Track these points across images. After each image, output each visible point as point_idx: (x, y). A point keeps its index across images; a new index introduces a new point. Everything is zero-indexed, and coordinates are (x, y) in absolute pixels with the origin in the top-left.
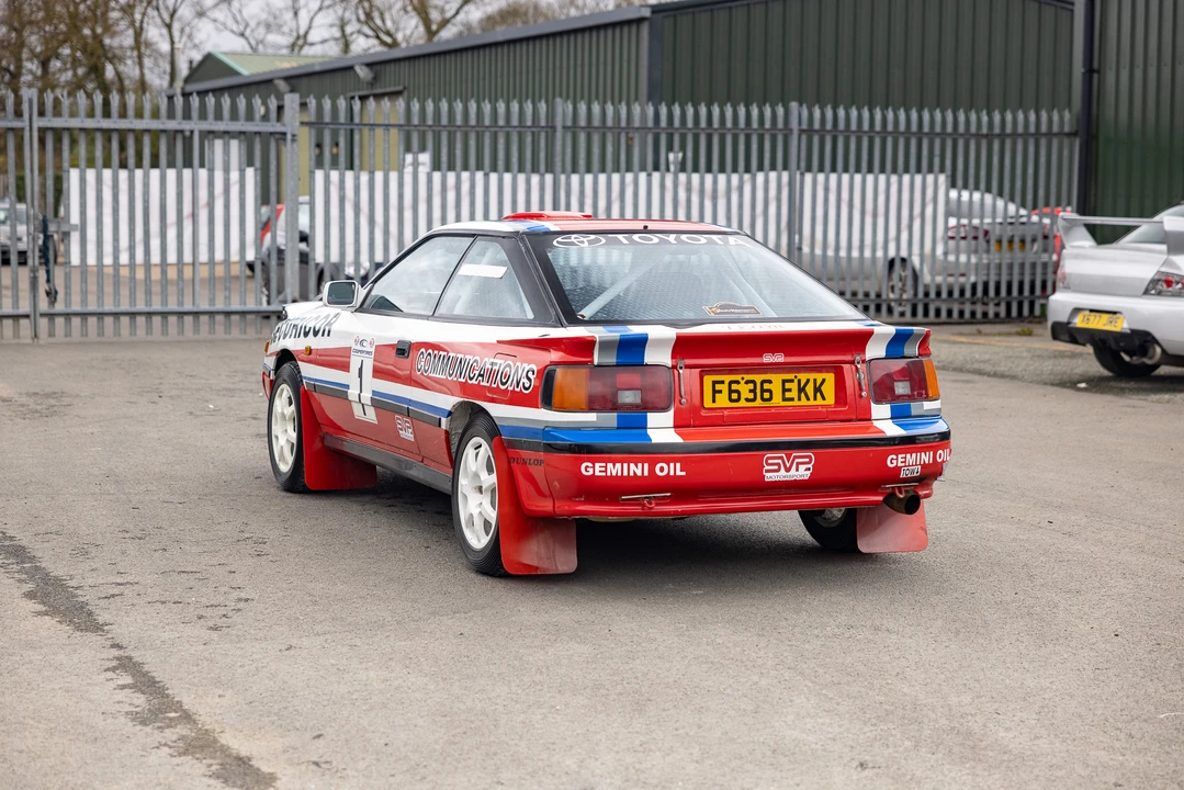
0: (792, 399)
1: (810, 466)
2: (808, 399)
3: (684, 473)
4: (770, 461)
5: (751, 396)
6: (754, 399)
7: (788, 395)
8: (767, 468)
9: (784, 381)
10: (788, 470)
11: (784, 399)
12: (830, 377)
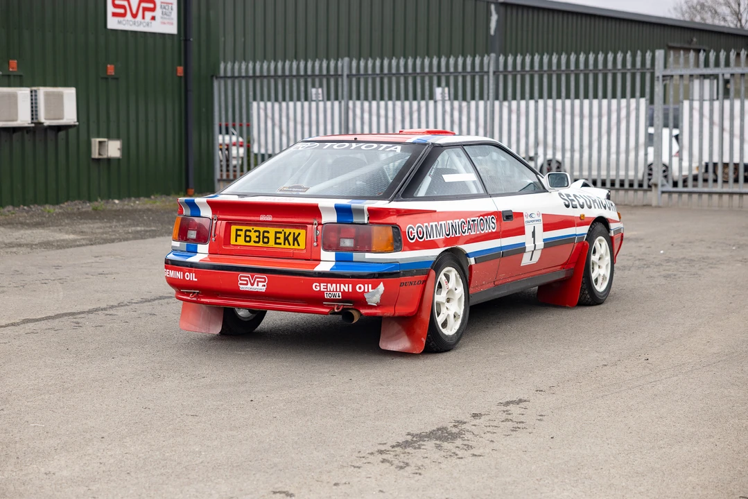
0: (280, 244)
1: (265, 284)
2: (289, 244)
3: (196, 280)
4: (242, 278)
5: (257, 239)
6: (259, 242)
7: (278, 241)
8: (240, 282)
9: (276, 233)
10: (252, 285)
11: (276, 243)
12: (303, 232)
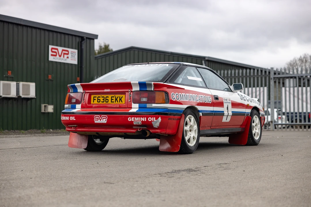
0: (114, 102)
1: (106, 119)
2: (118, 102)
3: (75, 119)
4: (96, 117)
5: (103, 101)
8: (95, 119)
9: (112, 97)
10: (100, 120)
11: (112, 102)
12: (124, 96)
